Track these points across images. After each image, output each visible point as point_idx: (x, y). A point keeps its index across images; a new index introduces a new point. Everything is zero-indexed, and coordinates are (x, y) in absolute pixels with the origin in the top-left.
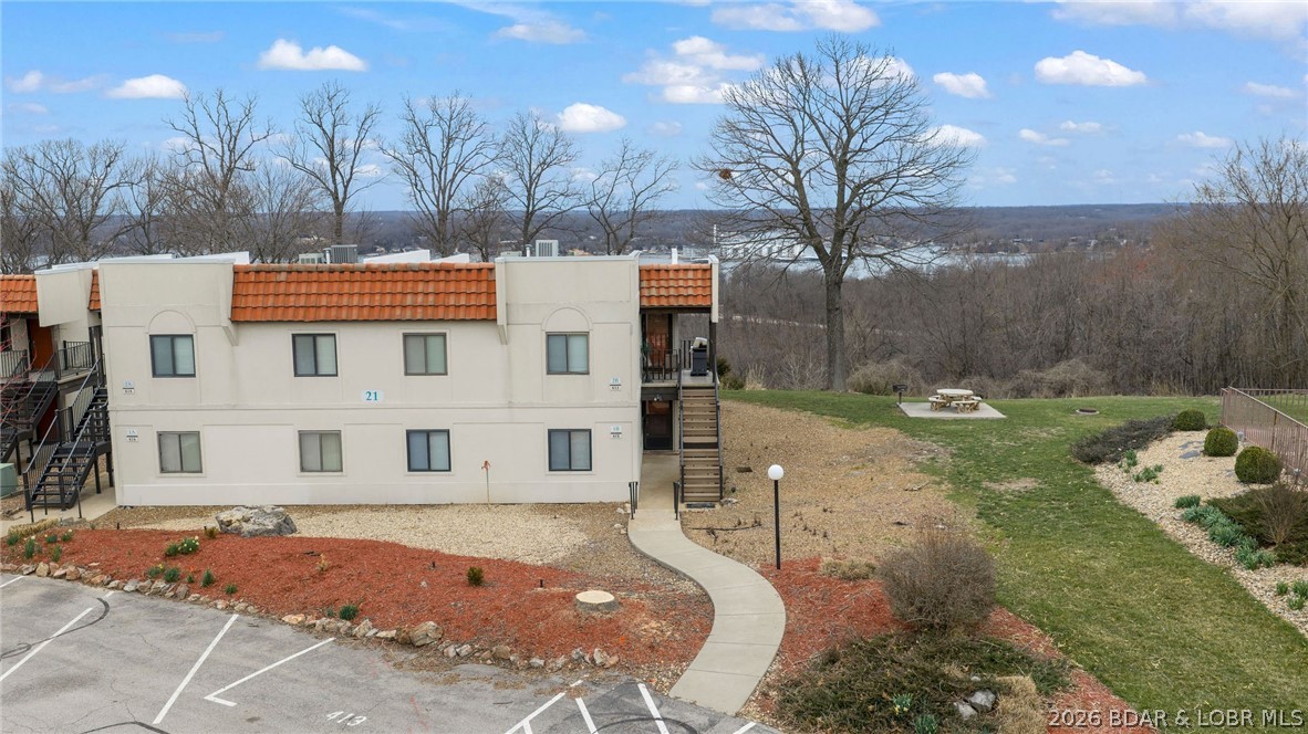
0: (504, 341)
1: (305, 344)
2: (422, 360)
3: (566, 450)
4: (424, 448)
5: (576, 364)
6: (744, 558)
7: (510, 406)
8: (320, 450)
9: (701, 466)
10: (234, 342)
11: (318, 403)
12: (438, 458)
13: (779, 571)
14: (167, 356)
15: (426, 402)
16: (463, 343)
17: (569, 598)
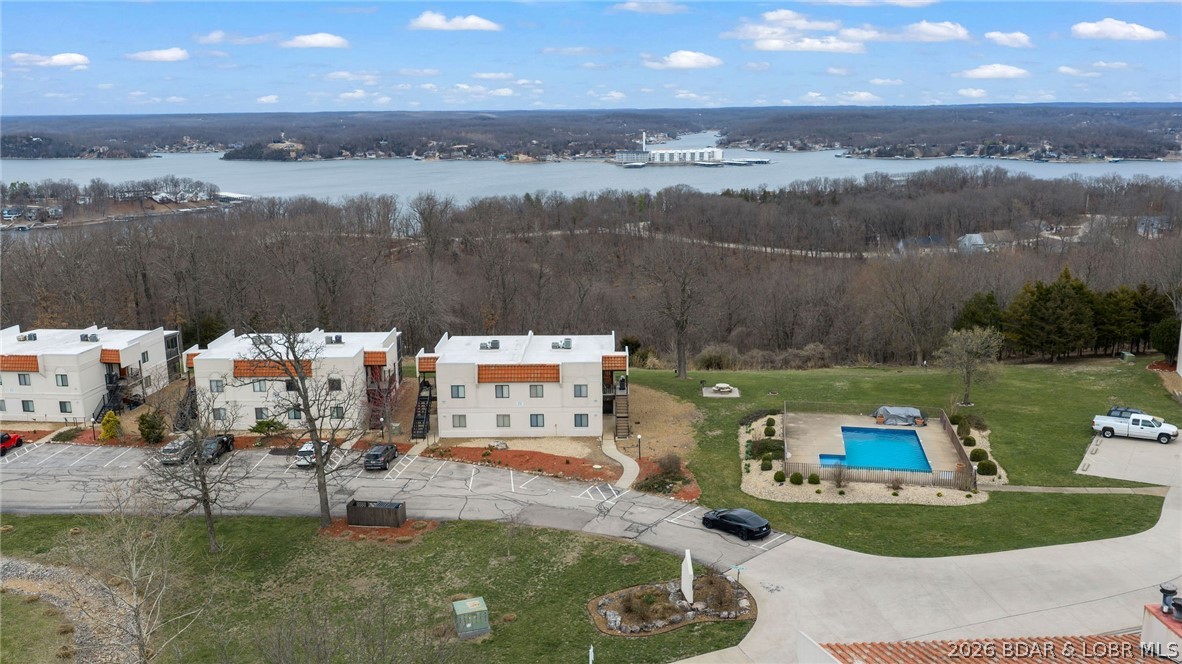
0: (561, 386)
1: (499, 389)
2: (535, 393)
3: (580, 420)
4: (536, 420)
5: (583, 394)
6: (632, 457)
7: (563, 407)
8: (503, 420)
9: (622, 423)
10: (477, 387)
11: (503, 406)
12: (540, 423)
13: (640, 460)
14: (456, 392)
15: (537, 406)
16: (549, 388)
17: (591, 467)
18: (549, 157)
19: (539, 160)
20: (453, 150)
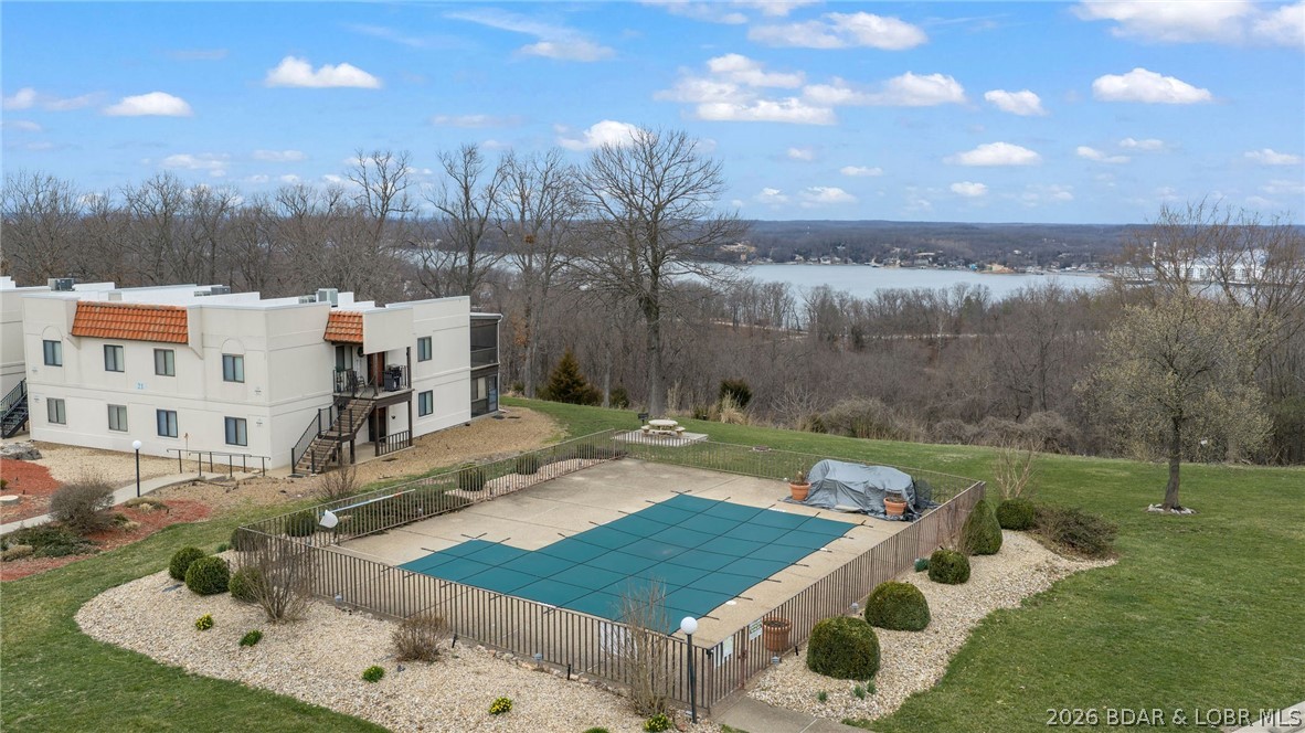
0: (202, 357)
1: (110, 352)
2: (164, 366)
3: (235, 430)
4: (165, 422)
5: (238, 375)
7: (205, 399)
8: (117, 417)
10: (79, 348)
11: (117, 388)
12: (172, 429)
14: (51, 353)
15: (164, 393)
18: (1029, 269)
19: (1017, 272)
20: (918, 258)
